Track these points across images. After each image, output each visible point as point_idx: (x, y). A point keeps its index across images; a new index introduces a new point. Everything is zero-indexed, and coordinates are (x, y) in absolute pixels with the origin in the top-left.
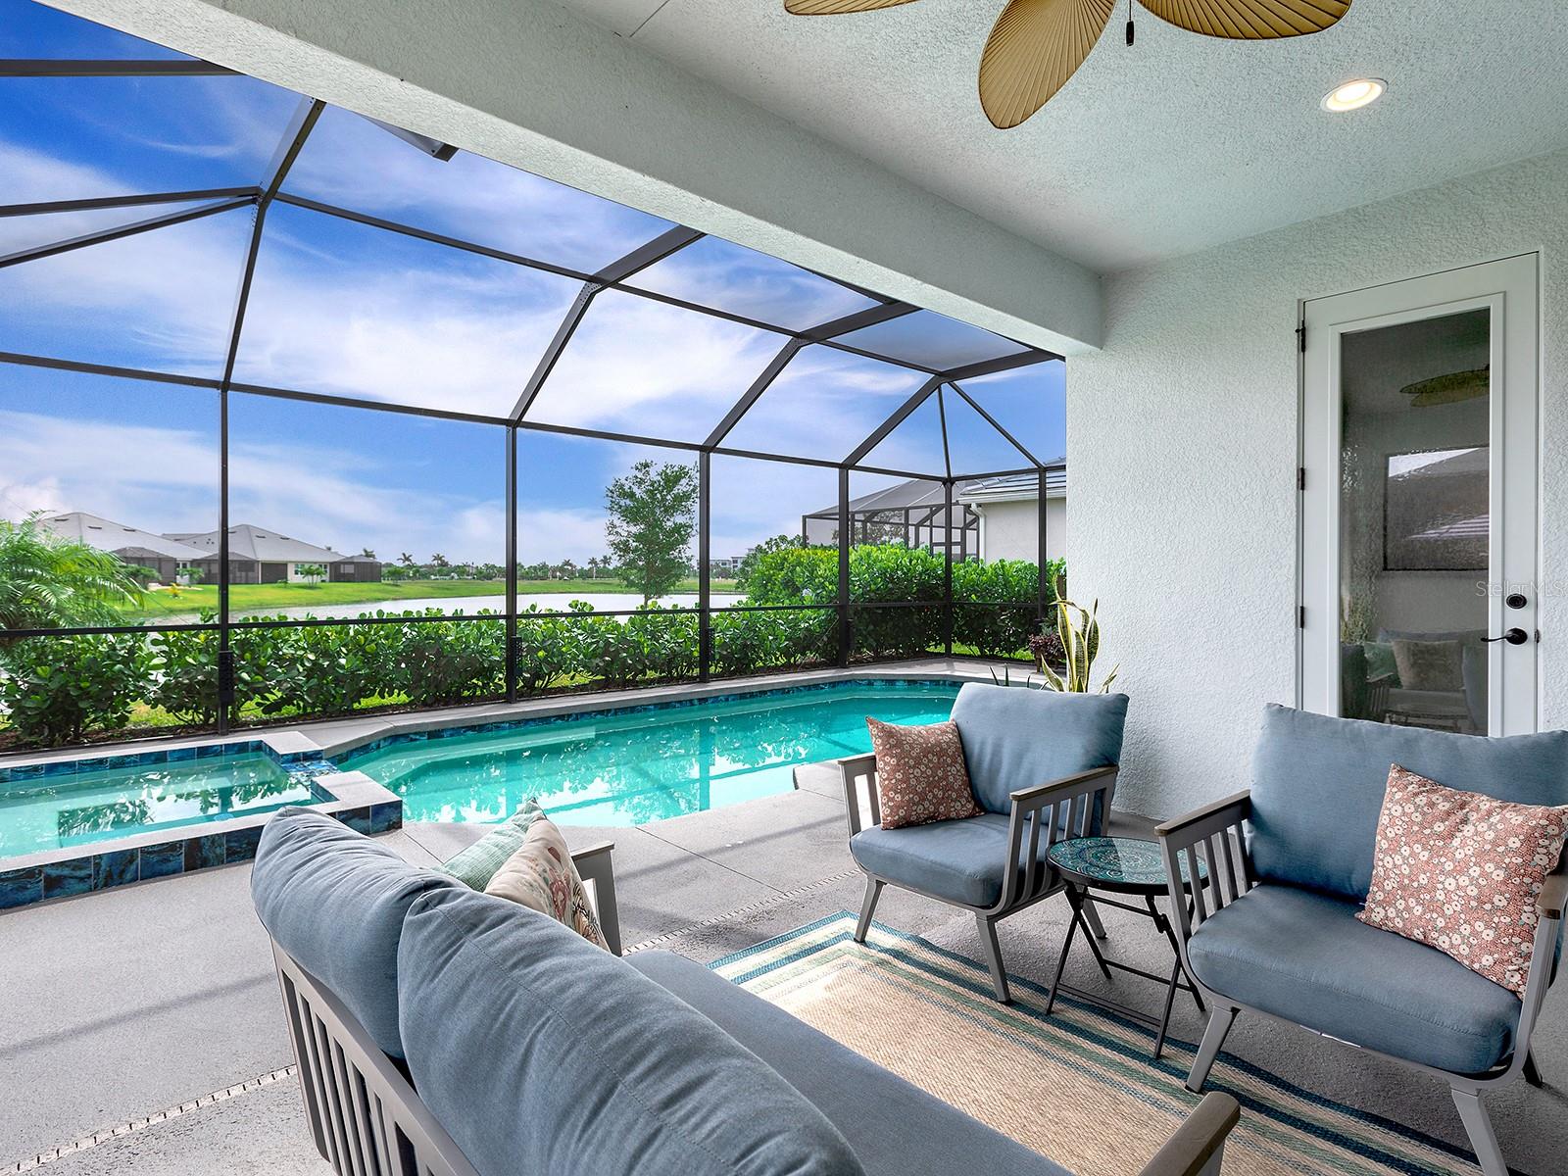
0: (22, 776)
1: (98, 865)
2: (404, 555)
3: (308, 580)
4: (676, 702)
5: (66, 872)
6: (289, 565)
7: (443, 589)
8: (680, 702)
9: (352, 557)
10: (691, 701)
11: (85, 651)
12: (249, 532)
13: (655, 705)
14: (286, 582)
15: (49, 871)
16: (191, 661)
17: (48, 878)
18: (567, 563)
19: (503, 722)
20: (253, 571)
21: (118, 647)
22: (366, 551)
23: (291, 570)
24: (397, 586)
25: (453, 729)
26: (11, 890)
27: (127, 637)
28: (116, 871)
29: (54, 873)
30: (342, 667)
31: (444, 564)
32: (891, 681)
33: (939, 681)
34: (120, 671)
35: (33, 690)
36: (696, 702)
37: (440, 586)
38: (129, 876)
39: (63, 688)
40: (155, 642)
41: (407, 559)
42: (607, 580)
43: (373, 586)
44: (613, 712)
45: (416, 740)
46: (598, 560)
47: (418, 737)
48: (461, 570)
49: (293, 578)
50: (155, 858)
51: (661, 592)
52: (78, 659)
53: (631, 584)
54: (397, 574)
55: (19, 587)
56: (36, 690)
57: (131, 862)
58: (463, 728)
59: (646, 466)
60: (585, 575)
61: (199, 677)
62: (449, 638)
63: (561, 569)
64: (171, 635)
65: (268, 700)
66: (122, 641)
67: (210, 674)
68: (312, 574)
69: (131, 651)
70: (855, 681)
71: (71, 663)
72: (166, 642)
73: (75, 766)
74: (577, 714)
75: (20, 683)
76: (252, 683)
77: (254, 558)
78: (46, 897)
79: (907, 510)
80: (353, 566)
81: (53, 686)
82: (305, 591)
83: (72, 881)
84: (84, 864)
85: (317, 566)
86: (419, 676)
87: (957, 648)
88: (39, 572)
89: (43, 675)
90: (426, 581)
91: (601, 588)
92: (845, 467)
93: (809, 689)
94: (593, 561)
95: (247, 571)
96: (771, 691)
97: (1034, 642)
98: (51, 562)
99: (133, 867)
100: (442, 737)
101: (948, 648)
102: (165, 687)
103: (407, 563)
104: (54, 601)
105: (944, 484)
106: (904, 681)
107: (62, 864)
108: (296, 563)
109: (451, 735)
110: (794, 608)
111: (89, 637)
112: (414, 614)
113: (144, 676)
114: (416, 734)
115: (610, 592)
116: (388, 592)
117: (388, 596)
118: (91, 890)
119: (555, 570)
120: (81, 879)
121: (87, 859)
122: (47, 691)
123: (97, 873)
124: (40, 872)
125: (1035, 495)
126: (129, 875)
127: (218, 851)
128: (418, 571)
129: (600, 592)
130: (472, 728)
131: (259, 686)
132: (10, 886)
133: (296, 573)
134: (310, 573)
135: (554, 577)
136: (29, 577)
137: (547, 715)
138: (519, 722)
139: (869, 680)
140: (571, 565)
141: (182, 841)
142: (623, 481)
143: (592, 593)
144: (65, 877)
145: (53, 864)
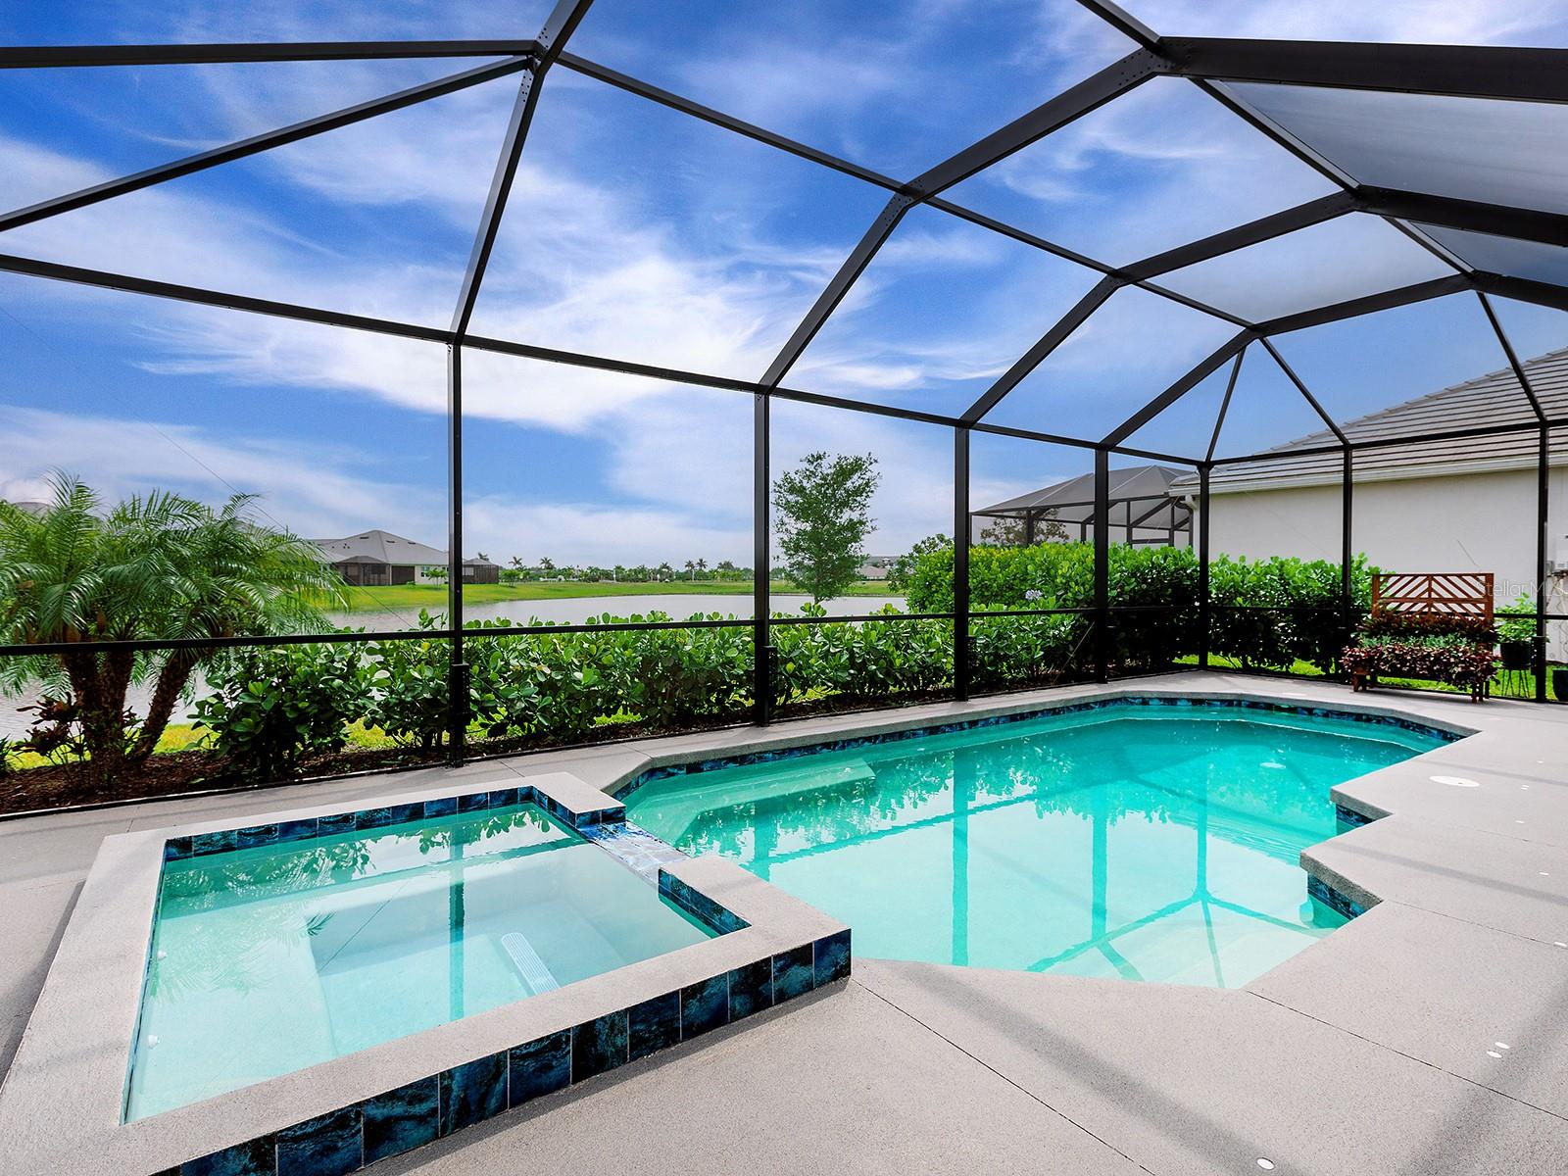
0: (252, 841)
1: (447, 1090)
2: (515, 558)
3: (433, 581)
4: (945, 726)
5: (399, 1109)
6: (416, 568)
7: (555, 590)
8: (950, 726)
9: (472, 560)
10: (961, 724)
11: (300, 662)
12: (380, 537)
13: (925, 729)
14: (414, 584)
15: (372, 1111)
16: (416, 675)
17: (371, 1123)
18: (665, 566)
19: (765, 752)
20: (385, 573)
21: (337, 658)
22: (480, 555)
23: (418, 572)
24: (512, 587)
25: (713, 760)
26: (312, 1156)
27: (347, 646)
28: (474, 1096)
29: (379, 1113)
30: (578, 682)
31: (550, 567)
32: (1170, 701)
33: (1232, 701)
34: (341, 688)
35: (243, 711)
36: (966, 726)
37: (553, 587)
38: (493, 1103)
39: (277, 708)
40: (371, 652)
41: (518, 562)
42: (706, 582)
43: (491, 587)
44: (881, 738)
45: (673, 774)
46: (694, 563)
47: (676, 771)
48: (567, 573)
49: (419, 580)
50: (531, 1065)
51: (831, 592)
52: (293, 672)
53: (800, 585)
54: (511, 576)
55: (222, 585)
56: (246, 710)
57: (497, 1076)
58: (724, 759)
59: (819, 457)
60: (683, 577)
61: (425, 695)
62: (688, 648)
63: (660, 572)
64: (388, 644)
65: (493, 720)
66: (342, 651)
67: (438, 690)
68: (437, 576)
69: (351, 664)
70: (1126, 699)
71: (285, 677)
72: (382, 651)
73: (316, 825)
74: (844, 742)
75: (226, 700)
76: (482, 701)
77: (385, 561)
78: (368, 1160)
79: (1129, 501)
80: (472, 569)
81: (267, 706)
82: (430, 592)
83: (408, 1125)
84: (427, 1091)
85: (440, 569)
86: (651, 692)
87: (1213, 660)
88: (244, 568)
89: (256, 693)
90: (536, 583)
91: (702, 590)
92: (1103, 448)
93: (1080, 710)
94: (690, 564)
95: (379, 573)
96: (1042, 712)
97: (1350, 656)
98: (257, 556)
99: (499, 1087)
100: (701, 771)
101: (1203, 659)
102: (385, 706)
103: (518, 566)
104: (262, 603)
105: (1199, 469)
106: (1188, 700)
107: (392, 1096)
108: (422, 566)
109: (712, 769)
110: (1041, 613)
111: (306, 646)
112: (645, 618)
113: (364, 694)
114: (674, 767)
115: (710, 593)
116: (505, 593)
117: (503, 597)
118: (436, 1137)
119: (655, 572)
120: (421, 1120)
121: (429, 1082)
122: (260, 712)
123: (445, 1102)
124: (358, 1114)
125: (1339, 479)
126: (493, 1101)
127: (619, 1041)
128: (528, 574)
129: (701, 593)
130: (733, 759)
131: (489, 705)
132: (309, 1148)
133: (423, 576)
134: (435, 575)
135: (655, 579)
136: (232, 573)
137: (813, 742)
138: (783, 751)
139: (1143, 699)
140: (667, 568)
141: (568, 1030)
142: (793, 476)
143: (694, 594)
144: (399, 1119)
145: (377, 1098)
